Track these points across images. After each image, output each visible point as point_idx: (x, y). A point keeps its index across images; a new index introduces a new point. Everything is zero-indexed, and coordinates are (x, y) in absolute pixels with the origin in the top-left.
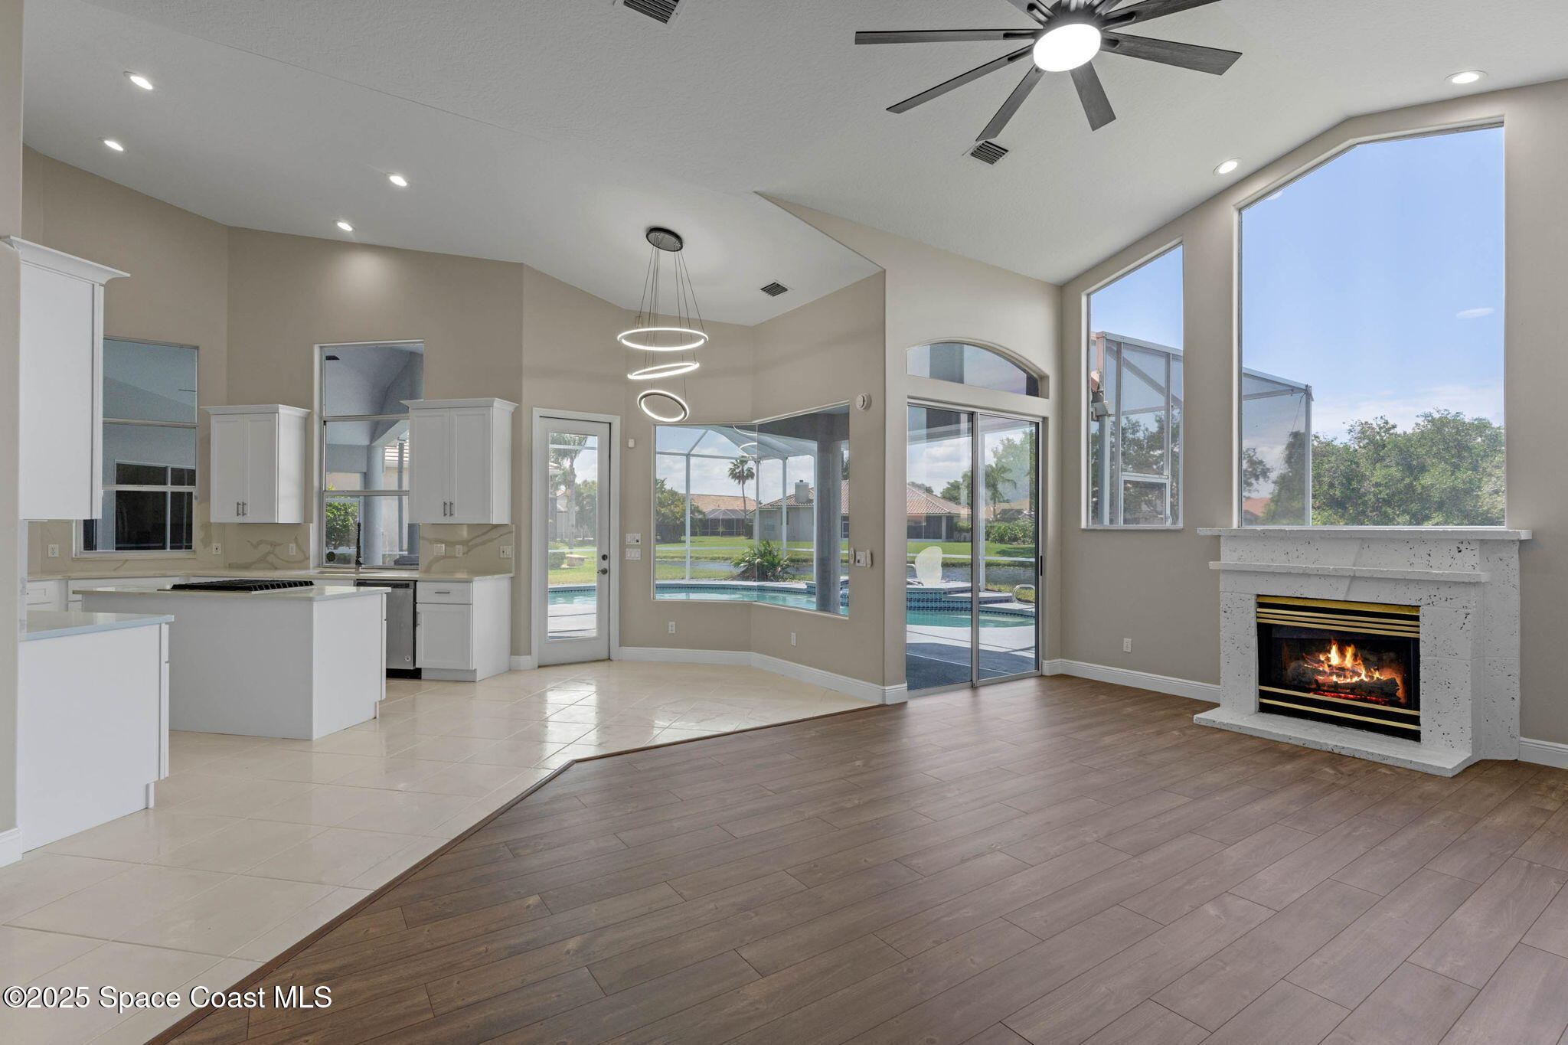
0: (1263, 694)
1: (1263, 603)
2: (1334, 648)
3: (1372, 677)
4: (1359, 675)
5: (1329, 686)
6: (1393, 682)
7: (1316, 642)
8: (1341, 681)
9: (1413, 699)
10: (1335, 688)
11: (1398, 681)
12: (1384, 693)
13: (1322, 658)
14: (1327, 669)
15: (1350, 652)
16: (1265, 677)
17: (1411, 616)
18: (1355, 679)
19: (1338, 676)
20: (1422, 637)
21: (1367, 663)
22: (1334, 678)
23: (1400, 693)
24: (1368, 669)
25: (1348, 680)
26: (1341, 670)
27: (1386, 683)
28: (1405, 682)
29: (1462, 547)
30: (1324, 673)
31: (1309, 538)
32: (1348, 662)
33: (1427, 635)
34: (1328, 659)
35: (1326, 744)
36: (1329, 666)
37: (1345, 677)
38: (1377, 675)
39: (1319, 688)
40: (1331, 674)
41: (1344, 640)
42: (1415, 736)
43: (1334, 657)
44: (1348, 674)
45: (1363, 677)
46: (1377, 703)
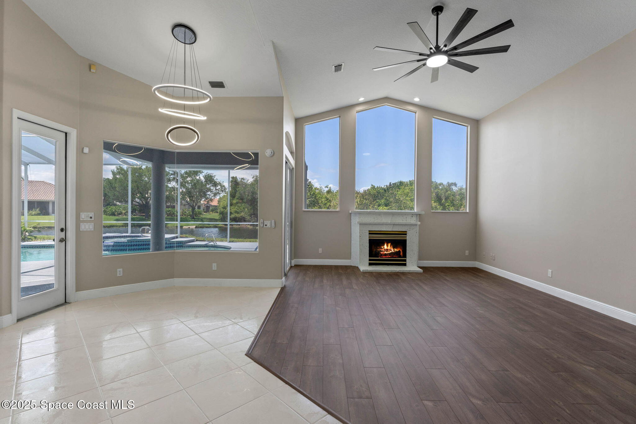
0: (370, 260)
1: (371, 233)
2: (386, 244)
3: (395, 251)
4: (391, 250)
5: (384, 255)
6: (399, 251)
7: (381, 243)
8: (387, 253)
9: (405, 255)
10: (386, 255)
11: (401, 251)
12: (397, 254)
13: (382, 247)
14: (384, 250)
15: (389, 245)
16: (370, 255)
17: (405, 233)
18: (391, 252)
19: (386, 251)
20: (407, 239)
21: (394, 248)
22: (385, 252)
23: (401, 254)
24: (394, 249)
25: (389, 252)
26: (387, 250)
27: (398, 252)
28: (403, 251)
29: (413, 216)
30: (382, 251)
31: (380, 214)
32: (389, 248)
33: (408, 238)
34: (384, 247)
35: (397, 270)
36: (384, 249)
37: (388, 251)
38: (396, 250)
39: (381, 255)
40: (385, 251)
41: (388, 241)
42: (405, 265)
43: (385, 247)
44: (389, 251)
45: (392, 251)
46: (395, 257)
